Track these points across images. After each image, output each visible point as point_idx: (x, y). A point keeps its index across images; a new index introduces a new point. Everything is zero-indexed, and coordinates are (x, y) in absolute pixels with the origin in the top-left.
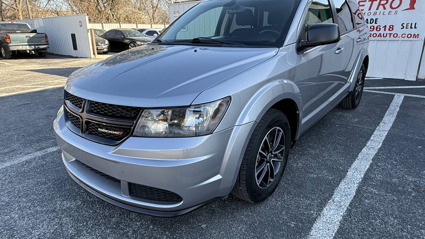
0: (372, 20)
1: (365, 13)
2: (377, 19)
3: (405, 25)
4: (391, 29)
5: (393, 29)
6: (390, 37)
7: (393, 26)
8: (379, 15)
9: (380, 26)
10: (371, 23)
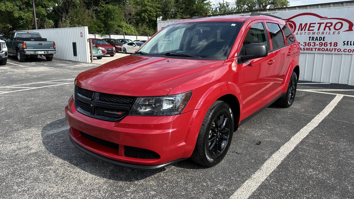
0: (320, 38)
1: (315, 32)
2: (325, 37)
3: (346, 43)
4: (335, 45)
5: (337, 46)
6: (335, 51)
7: (337, 43)
8: (326, 34)
9: (327, 43)
10: (319, 40)
